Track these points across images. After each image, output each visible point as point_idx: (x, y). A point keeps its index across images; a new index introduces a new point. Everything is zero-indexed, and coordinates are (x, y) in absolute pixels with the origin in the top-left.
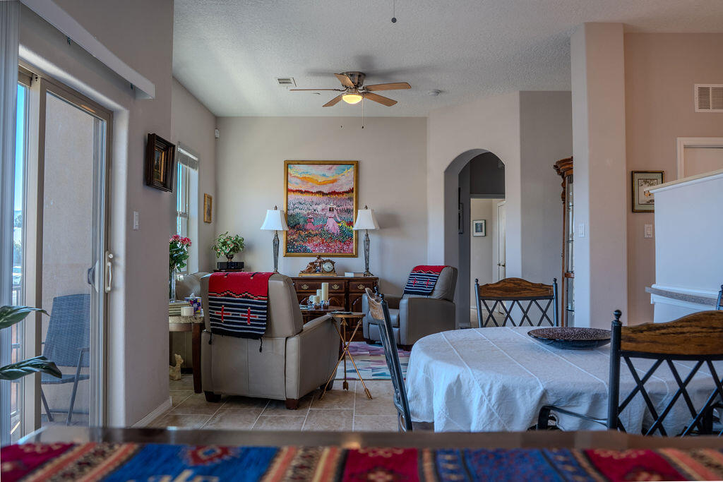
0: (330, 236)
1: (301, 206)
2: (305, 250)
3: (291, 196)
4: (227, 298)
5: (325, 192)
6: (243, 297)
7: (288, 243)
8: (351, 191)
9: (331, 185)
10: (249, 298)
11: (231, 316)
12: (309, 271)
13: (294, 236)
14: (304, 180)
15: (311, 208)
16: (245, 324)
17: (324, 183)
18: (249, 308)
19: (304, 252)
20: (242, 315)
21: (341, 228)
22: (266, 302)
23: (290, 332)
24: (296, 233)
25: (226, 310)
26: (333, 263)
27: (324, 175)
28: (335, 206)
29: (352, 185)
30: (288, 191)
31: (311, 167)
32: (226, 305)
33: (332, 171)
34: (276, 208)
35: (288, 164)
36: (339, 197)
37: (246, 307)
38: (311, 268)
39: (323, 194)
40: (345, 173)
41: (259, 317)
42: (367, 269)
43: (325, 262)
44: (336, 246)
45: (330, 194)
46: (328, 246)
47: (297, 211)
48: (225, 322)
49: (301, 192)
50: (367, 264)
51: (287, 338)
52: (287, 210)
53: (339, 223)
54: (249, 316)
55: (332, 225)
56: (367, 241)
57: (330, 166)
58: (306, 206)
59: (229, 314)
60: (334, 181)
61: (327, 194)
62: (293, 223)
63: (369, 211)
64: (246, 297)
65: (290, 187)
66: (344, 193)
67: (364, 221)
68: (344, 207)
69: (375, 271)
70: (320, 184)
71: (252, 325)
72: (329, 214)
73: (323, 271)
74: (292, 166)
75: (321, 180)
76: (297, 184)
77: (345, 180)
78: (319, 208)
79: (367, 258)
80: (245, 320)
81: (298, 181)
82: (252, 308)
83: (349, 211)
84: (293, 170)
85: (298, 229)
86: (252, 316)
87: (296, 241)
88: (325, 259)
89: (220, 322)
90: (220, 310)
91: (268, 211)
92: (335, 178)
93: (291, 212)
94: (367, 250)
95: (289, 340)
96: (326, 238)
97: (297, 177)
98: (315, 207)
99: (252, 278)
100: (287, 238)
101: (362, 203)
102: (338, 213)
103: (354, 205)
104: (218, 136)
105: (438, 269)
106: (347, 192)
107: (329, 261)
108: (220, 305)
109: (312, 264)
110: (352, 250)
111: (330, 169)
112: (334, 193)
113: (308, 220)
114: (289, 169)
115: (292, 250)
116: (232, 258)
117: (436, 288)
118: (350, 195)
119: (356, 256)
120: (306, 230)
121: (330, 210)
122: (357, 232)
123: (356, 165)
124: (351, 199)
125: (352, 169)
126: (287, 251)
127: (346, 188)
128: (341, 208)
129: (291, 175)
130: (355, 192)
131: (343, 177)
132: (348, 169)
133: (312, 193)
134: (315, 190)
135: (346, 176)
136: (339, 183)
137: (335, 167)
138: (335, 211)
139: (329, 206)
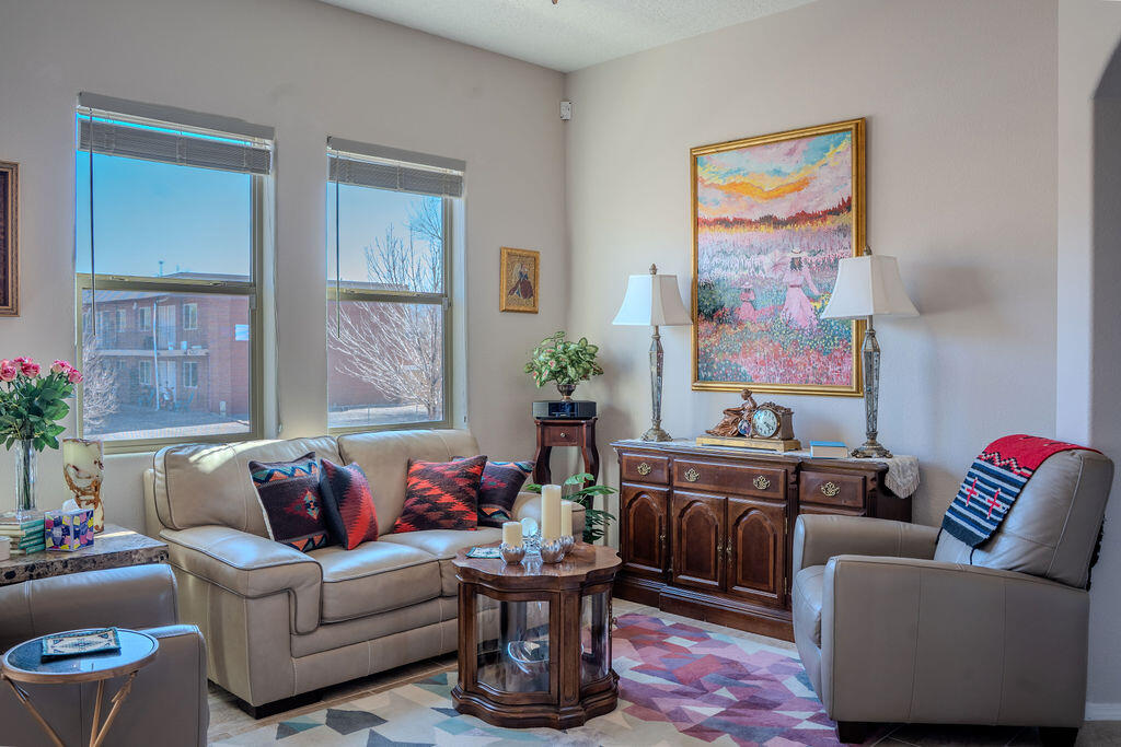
0: (792, 336)
1: (725, 262)
2: (736, 374)
5: (781, 215)
7: (698, 356)
8: (845, 206)
9: (793, 196)
13: (713, 340)
14: (733, 190)
15: (748, 263)
17: (777, 194)
19: (734, 379)
24: (715, 330)
27: (777, 172)
28: (804, 255)
29: (847, 189)
30: (697, 222)
33: (795, 158)
34: (654, 270)
35: (698, 156)
36: (815, 228)
39: (777, 223)
40: (830, 157)
42: (872, 435)
44: (805, 365)
45: (792, 220)
46: (790, 364)
47: (717, 273)
49: (725, 223)
52: (697, 271)
53: (813, 299)
55: (798, 308)
57: (791, 144)
58: (736, 259)
60: (804, 183)
61: (784, 223)
62: (707, 305)
65: (701, 214)
66: (823, 214)
68: (828, 254)
70: (768, 196)
72: (791, 277)
73: (755, 436)
74: (704, 158)
75: (770, 184)
76: (718, 204)
77: (830, 178)
78: (767, 261)
81: (720, 195)
85: (720, 322)
87: (717, 352)
91: (632, 278)
92: (803, 174)
93: (705, 277)
96: (784, 341)
97: (717, 187)
98: (756, 260)
100: (696, 344)
102: (813, 273)
103: (854, 245)
104: (566, 114)
106: (835, 212)
107: (770, 406)
110: (849, 376)
111: (791, 152)
112: (801, 218)
113: (742, 296)
114: (699, 168)
115: (706, 373)
118: (843, 219)
119: (858, 392)
120: (738, 323)
121: (793, 267)
123: (859, 129)
124: (844, 230)
125: (846, 144)
126: (696, 378)
127: (832, 202)
128: (819, 257)
129: (703, 181)
130: (854, 208)
131: (825, 170)
132: (837, 144)
133: (750, 222)
134: (755, 217)
135: (832, 165)
136: (815, 187)
137: (803, 145)
138: (805, 267)
139: (790, 255)
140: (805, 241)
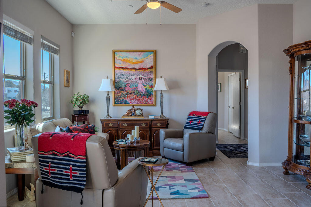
0: (140, 94)
1: (123, 77)
2: (126, 102)
3: (117, 70)
4: (52, 156)
5: (137, 68)
6: (65, 156)
7: (115, 98)
8: (152, 67)
9: (140, 64)
10: (70, 157)
11: (56, 172)
12: (128, 115)
13: (119, 94)
14: (124, 61)
15: (128, 78)
16: (69, 179)
17: (136, 63)
18: (71, 166)
19: (125, 103)
20: (66, 172)
21: (146, 89)
22: (85, 160)
23: (106, 185)
24: (120, 92)
25: (52, 167)
26: (142, 110)
27: (136, 58)
28: (142, 77)
29: (152, 64)
30: (115, 68)
31: (128, 53)
32: (52, 163)
33: (140, 56)
34: (108, 78)
35: (115, 52)
36: (145, 71)
37: (69, 165)
38: (129, 113)
39: (136, 69)
40: (149, 57)
41: (80, 174)
42: (162, 113)
43: (137, 109)
44: (143, 100)
45: (139, 69)
46: (139, 100)
47: (120, 79)
48: (52, 177)
49: (123, 68)
50: (162, 111)
51: (103, 190)
52: (115, 79)
53: (145, 86)
54: (71, 173)
55: (141, 88)
56: (162, 97)
57: (140, 53)
58: (125, 77)
59: (55, 170)
61: (138, 70)
62: (118, 86)
63: (163, 79)
64: (68, 156)
65: (116, 65)
66: (147, 69)
67: (160, 85)
68: (148, 77)
69: (167, 115)
70: (134, 63)
71: (74, 180)
72: (139, 81)
73: (136, 115)
74: (117, 53)
75: (134, 61)
76: (120, 64)
77: (149, 61)
78: (134, 77)
79: (162, 107)
80: (68, 176)
81: (121, 62)
82: (73, 166)
83: (151, 79)
84: (118, 56)
85: (121, 90)
86: (73, 173)
87: (120, 97)
88: (137, 107)
89: (48, 176)
90: (47, 166)
91: (103, 80)
92: (142, 60)
93: (117, 80)
94: (162, 102)
95: (105, 192)
96: (138, 95)
98: (131, 77)
99: (72, 139)
100: (115, 95)
101: (159, 74)
103: (154, 75)
104: (73, 35)
105: (205, 114)
106: (150, 68)
107: (139, 109)
108: (47, 162)
109: (129, 110)
110: (153, 102)
111: (139, 55)
112: (142, 69)
113: (127, 85)
114: (115, 55)
115: (117, 102)
116: (82, 108)
117: (205, 125)
118: (151, 70)
119: (155, 105)
120: (126, 91)
121: (140, 79)
122: (156, 91)
123: (155, 52)
124: (152, 72)
125: (152, 55)
126: (115, 103)
127: (149, 66)
128: (146, 77)
129: (116, 58)
130: (154, 68)
131: (147, 59)
132: (150, 55)
133: (129, 69)
134: (131, 67)
135: (149, 58)
136: (145, 63)
137: (142, 53)
138: (143, 79)
139: (139, 77)
140: (143, 74)
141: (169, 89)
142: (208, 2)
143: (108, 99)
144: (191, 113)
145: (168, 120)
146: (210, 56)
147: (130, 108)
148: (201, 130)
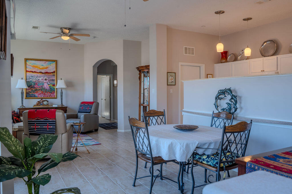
0: (45, 90)
1: (32, 78)
2: (35, 96)
3: (28, 73)
4: (37, 120)
5: (43, 72)
6: (45, 120)
7: (27, 93)
8: (54, 72)
10: (48, 120)
11: (39, 127)
12: (37, 105)
14: (34, 67)
15: (37, 79)
16: (47, 130)
17: (43, 69)
19: (34, 97)
20: (45, 127)
21: (50, 87)
22: (55, 121)
23: (64, 132)
24: (30, 89)
25: (37, 125)
26: (48, 101)
27: (42, 65)
28: (47, 78)
29: (55, 70)
30: (27, 71)
31: (37, 62)
32: (37, 123)
34: (22, 79)
35: (26, 60)
36: (49, 75)
37: (47, 123)
38: (38, 103)
39: (42, 73)
41: (52, 127)
42: (62, 103)
43: (44, 101)
44: (48, 94)
45: (45, 73)
46: (45, 94)
47: (31, 80)
48: (37, 130)
49: (32, 72)
50: (62, 101)
51: (62, 134)
52: (26, 79)
53: (49, 85)
54: (48, 127)
55: (46, 86)
56: (62, 93)
57: (45, 62)
58: (35, 78)
59: (38, 127)
60: (46, 68)
61: (44, 73)
62: (30, 85)
63: (63, 81)
64: (46, 119)
65: (27, 70)
66: (51, 73)
67: (60, 84)
68: (51, 78)
69: (65, 104)
70: (41, 69)
71: (49, 130)
72: (45, 81)
73: (44, 105)
74: (28, 61)
75: (41, 67)
76: (31, 68)
77: (51, 68)
78: (41, 79)
79: (62, 99)
80: (46, 128)
81: (31, 67)
82: (49, 123)
83: (53, 80)
84: (28, 63)
85: (31, 88)
87: (30, 92)
88: (44, 99)
89: (35, 130)
90: (34, 125)
91: (19, 80)
92: (47, 66)
93: (28, 80)
94: (62, 96)
95: (63, 135)
96: (44, 91)
97: (31, 66)
98: (39, 78)
99: (48, 112)
100: (26, 91)
101: (59, 77)
102: (49, 81)
103: (56, 77)
105: (92, 103)
106: (53, 73)
107: (46, 100)
108: (34, 123)
109: (39, 102)
110: (55, 96)
111: (45, 63)
112: (47, 73)
113: (36, 84)
115: (29, 95)
117: (92, 110)
118: (54, 74)
119: (56, 98)
120: (35, 88)
121: (45, 80)
122: (57, 89)
123: (56, 61)
124: (54, 75)
125: (54, 63)
126: (26, 97)
127: (52, 71)
128: (50, 79)
129: (28, 64)
131: (51, 66)
132: (53, 63)
133: (37, 72)
134: (38, 71)
135: (52, 66)
136: (49, 69)
137: (47, 62)
138: (47, 80)
139: (45, 78)
140: (47, 76)
141: (67, 87)
142: (95, 36)
143: (22, 93)
144: (82, 103)
145: (67, 107)
146: (94, 66)
147: (39, 100)
148: (90, 112)
